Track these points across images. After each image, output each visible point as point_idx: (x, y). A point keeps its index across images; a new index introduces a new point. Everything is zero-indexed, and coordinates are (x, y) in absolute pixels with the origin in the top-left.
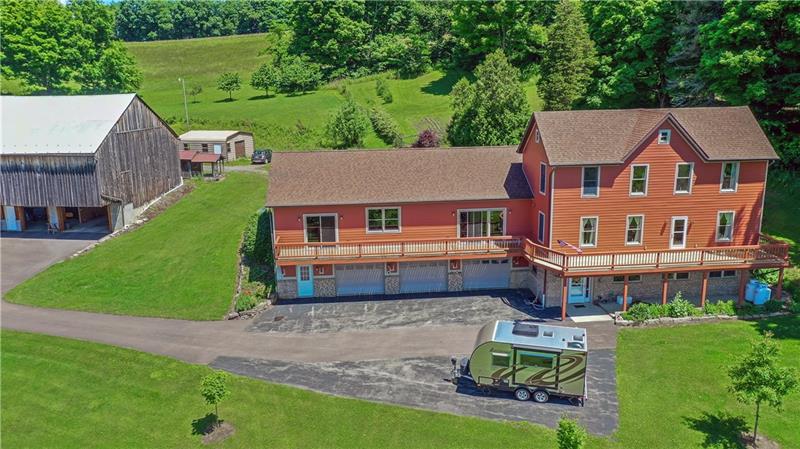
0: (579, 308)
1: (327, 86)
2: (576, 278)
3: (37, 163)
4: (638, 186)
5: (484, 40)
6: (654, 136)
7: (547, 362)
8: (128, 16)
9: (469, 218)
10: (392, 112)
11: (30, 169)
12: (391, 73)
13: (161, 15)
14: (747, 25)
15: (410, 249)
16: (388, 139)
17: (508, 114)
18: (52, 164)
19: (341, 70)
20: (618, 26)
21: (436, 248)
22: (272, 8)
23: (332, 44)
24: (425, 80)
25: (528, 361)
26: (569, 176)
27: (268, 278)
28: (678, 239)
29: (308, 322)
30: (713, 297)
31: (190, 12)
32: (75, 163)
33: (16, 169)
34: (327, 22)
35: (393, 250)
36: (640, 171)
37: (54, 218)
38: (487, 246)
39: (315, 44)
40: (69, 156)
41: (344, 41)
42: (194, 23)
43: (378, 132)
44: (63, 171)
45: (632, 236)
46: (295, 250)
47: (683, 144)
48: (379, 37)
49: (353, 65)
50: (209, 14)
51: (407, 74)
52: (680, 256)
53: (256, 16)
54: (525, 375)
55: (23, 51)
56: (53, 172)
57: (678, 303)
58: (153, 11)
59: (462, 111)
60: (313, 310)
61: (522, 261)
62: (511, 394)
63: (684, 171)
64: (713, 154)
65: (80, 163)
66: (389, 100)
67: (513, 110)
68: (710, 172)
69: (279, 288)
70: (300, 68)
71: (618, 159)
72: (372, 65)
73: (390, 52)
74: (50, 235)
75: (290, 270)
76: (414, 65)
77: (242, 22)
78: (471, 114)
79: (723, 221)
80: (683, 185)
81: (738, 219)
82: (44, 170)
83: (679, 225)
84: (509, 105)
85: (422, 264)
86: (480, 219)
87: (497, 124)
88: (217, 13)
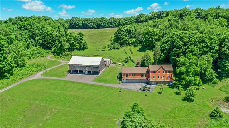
0: (153, 85)
1: (121, 48)
2: (153, 82)
3: (92, 66)
4: (159, 73)
5: (148, 44)
6: (160, 68)
7: (147, 88)
8: (72, 22)
9: (142, 75)
10: (132, 55)
11: (91, 67)
12: (132, 46)
13: (80, 22)
14: (175, 54)
15: (136, 78)
16: (133, 61)
17: (149, 61)
18: (94, 66)
19: (123, 45)
20: (164, 49)
21: (138, 78)
22: (104, 21)
23: (122, 41)
24: (138, 48)
25: (146, 88)
26: (152, 72)
27: (121, 80)
28: (163, 78)
29: (126, 85)
30: (166, 84)
31: (86, 22)
32: (96, 66)
33: (89, 67)
34: (121, 38)
35: (134, 78)
36: (159, 71)
37: (92, 72)
38: (144, 78)
39: (119, 41)
40: (96, 65)
41: (124, 41)
42: (87, 24)
43: (131, 60)
44: (95, 67)
45: (158, 78)
46: (124, 78)
47: (163, 69)
48: (130, 39)
49: (125, 44)
50: (90, 22)
51: (135, 46)
52: (163, 80)
53: (100, 23)
54: (145, 89)
55: (71, 42)
56: (94, 67)
57: (162, 84)
58: (78, 21)
59: (143, 60)
60: (126, 84)
61: (147, 80)
62: (144, 90)
63: (164, 71)
64: (166, 70)
65: (97, 66)
66: (132, 53)
67: (150, 60)
68: (166, 72)
69: (122, 82)
70: (116, 45)
71: (157, 70)
72: (129, 44)
73: (132, 42)
74: (91, 74)
75: (124, 80)
76: (136, 45)
77: (97, 24)
78: (144, 60)
79: (168, 76)
80: (164, 73)
81: (170, 76)
82: (93, 67)
83: (163, 77)
84: (149, 60)
85: (137, 80)
86: (143, 75)
87: (147, 62)
88: (92, 22)
